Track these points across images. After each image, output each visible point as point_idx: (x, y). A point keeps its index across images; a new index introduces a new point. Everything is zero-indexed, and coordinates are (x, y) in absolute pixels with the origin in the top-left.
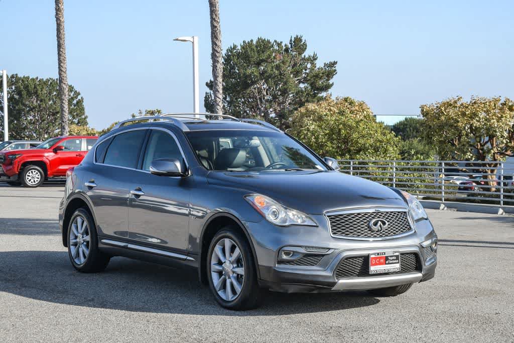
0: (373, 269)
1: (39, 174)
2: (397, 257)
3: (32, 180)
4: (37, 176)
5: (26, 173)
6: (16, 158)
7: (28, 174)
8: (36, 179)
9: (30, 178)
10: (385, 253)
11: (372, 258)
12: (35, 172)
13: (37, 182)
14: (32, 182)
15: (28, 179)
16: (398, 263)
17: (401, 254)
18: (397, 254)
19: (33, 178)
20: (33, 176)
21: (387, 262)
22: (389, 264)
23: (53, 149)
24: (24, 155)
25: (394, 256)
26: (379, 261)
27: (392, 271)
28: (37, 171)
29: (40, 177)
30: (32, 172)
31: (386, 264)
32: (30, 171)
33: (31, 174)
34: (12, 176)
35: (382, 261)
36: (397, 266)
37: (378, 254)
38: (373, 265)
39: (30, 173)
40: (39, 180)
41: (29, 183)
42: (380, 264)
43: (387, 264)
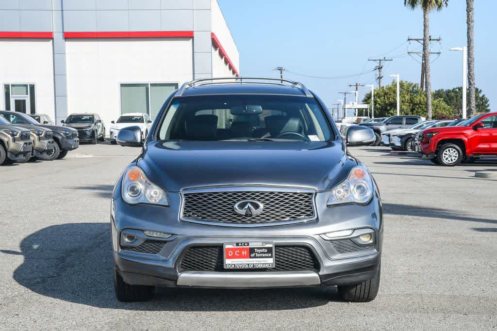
0: (228, 262)
1: (456, 152)
2: (269, 250)
3: (449, 159)
4: (454, 154)
5: (444, 151)
6: (433, 136)
7: (445, 152)
8: (453, 158)
9: (447, 156)
10: (248, 244)
11: (228, 249)
12: (452, 150)
13: (454, 161)
14: (449, 161)
15: (445, 157)
16: (271, 257)
17: (275, 246)
18: (270, 246)
19: (450, 156)
20: (450, 154)
21: (252, 255)
22: (255, 257)
23: (473, 127)
24: (441, 133)
25: (265, 248)
26: (240, 253)
27: (260, 266)
28: (454, 150)
29: (457, 155)
30: (449, 150)
31: (250, 257)
32: (447, 150)
33: (448, 153)
34: (429, 154)
35: (244, 253)
36: (270, 261)
37: (237, 244)
38: (229, 258)
39: (446, 152)
40: (456, 159)
41: (445, 161)
42: (241, 257)
43: (253, 257)
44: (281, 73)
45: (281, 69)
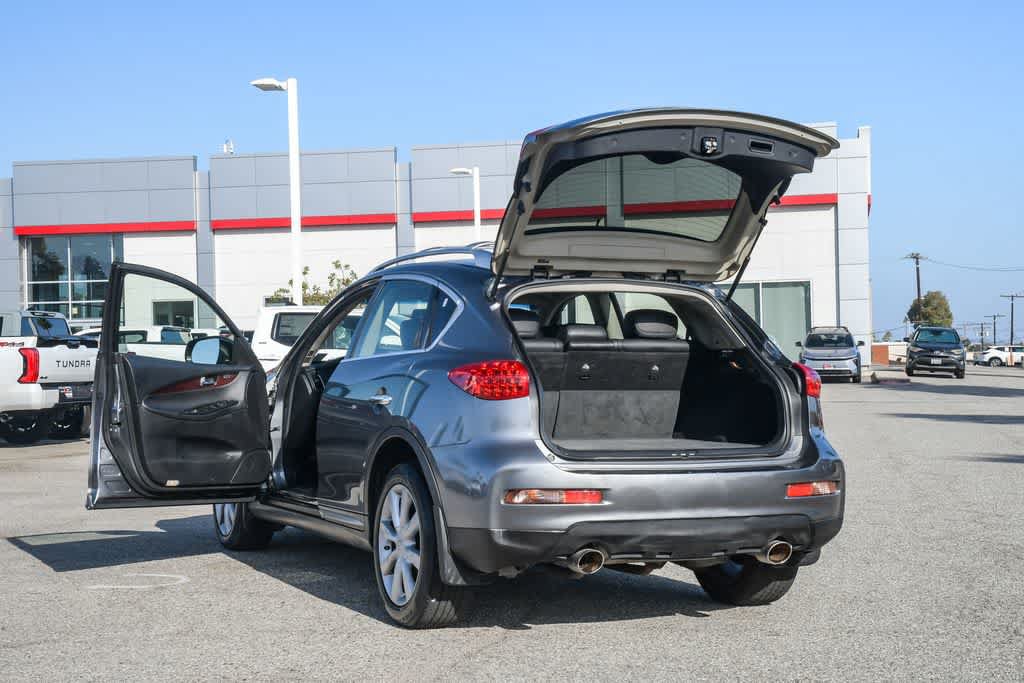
44: (917, 263)
45: (916, 257)
